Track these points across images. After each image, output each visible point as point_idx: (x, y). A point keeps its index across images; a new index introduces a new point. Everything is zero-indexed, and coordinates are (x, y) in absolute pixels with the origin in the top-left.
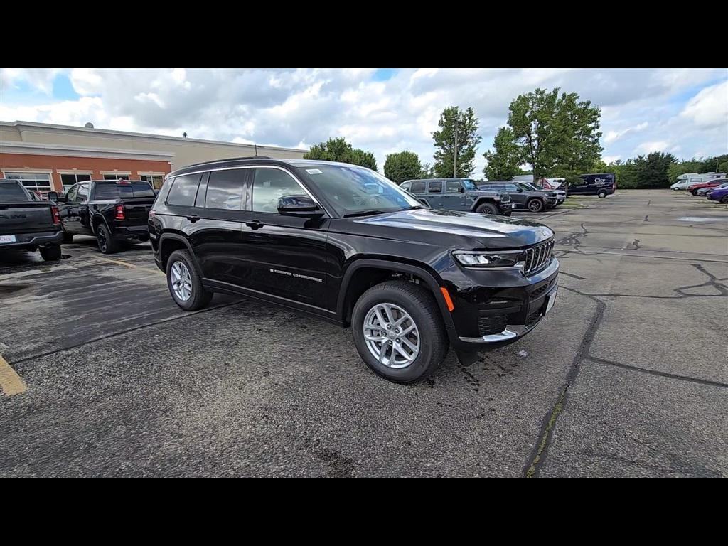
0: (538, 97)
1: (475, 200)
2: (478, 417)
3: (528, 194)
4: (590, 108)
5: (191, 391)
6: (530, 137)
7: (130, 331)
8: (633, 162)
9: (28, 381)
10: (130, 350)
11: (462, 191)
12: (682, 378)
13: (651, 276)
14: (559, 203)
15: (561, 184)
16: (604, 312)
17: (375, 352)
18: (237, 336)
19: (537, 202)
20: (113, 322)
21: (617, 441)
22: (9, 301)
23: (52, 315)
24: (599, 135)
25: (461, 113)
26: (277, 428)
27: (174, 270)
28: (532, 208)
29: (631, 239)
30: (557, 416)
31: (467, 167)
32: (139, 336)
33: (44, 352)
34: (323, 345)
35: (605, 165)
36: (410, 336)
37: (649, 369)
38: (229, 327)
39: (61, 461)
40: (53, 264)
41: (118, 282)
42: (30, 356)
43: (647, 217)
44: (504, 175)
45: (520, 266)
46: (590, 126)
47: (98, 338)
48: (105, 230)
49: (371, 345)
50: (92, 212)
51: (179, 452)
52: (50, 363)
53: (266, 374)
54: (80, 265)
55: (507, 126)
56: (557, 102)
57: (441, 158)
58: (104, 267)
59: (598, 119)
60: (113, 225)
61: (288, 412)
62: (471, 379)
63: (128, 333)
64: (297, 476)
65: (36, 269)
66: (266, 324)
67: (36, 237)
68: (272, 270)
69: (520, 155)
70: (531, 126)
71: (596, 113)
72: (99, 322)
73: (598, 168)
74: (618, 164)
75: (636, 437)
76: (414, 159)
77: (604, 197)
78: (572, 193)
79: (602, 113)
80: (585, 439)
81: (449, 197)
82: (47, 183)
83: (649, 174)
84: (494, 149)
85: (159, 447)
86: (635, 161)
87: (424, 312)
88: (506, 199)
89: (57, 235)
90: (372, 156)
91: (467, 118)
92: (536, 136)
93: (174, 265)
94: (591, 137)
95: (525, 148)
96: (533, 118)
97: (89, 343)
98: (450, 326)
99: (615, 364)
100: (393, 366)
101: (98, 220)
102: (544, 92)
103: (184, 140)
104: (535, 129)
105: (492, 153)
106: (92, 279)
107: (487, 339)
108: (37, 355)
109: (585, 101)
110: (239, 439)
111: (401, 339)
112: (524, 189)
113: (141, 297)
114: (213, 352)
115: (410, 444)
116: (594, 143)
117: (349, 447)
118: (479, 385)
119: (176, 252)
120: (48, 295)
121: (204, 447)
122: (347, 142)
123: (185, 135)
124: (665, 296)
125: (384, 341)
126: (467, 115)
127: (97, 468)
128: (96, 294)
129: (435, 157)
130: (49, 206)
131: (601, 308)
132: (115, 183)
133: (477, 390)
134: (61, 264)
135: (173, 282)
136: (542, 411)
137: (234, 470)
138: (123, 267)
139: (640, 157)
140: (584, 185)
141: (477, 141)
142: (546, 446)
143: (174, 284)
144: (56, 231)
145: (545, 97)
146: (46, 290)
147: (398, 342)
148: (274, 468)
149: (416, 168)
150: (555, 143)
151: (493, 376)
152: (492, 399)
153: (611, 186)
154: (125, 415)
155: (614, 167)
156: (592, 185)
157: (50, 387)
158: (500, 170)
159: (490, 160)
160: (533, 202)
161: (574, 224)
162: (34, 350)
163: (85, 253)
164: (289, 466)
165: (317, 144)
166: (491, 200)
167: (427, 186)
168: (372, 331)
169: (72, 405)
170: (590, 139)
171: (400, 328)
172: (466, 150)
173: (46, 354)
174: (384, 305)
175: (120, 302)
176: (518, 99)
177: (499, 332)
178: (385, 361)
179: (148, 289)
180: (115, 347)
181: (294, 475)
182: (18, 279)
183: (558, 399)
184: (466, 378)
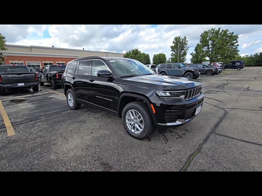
0: (212, 31)
1: (184, 71)
2: (163, 154)
3: (207, 69)
4: (234, 35)
5: (65, 138)
6: (209, 47)
7: (52, 116)
8: (253, 56)
9: (15, 131)
10: (50, 123)
11: (179, 68)
12: (253, 143)
13: (251, 101)
14: (220, 72)
15: (221, 65)
16: (227, 115)
17: (129, 127)
18: (86, 119)
19: (210, 72)
20: (48, 113)
21: (217, 167)
22: (19, 105)
23: (30, 110)
24: (238, 45)
25: (181, 38)
26: (89, 153)
27: (68, 96)
28: (208, 74)
29: (246, 86)
30: (195, 155)
31: (183, 59)
32: (54, 118)
33: (23, 122)
34: (115, 124)
35: (241, 57)
36: (141, 122)
37: (240, 139)
38: (84, 116)
39: (17, 159)
40: (36, 93)
41: (54, 99)
42: (19, 123)
43: (256, 77)
44: (198, 62)
45: (183, 97)
46: (234, 42)
47: (41, 118)
48: (53, 82)
49: (128, 125)
50: (49, 76)
51: (55, 159)
52: (24, 126)
53: (92, 133)
54: (44, 93)
55: (200, 43)
56: (220, 33)
57: (173, 56)
58: (51, 94)
59: (237, 39)
60: (55, 80)
61: (95, 147)
62: (165, 139)
63: (51, 117)
64: (91, 171)
65: (30, 94)
66: (97, 115)
67: (30, 84)
68: (97, 96)
69: (204, 54)
70: (209, 43)
71: (236, 37)
72: (43, 113)
73: (238, 58)
74: (247, 57)
75: (225, 166)
76: (164, 56)
77: (239, 70)
78: (226, 68)
79: (239, 37)
80: (204, 165)
81: (174, 70)
82: (39, 66)
83: (260, 60)
84: (195, 52)
85: (49, 157)
86: (254, 55)
87: (145, 114)
88: (197, 70)
89: (37, 83)
90: (148, 55)
91: (184, 40)
92: (211, 46)
93: (69, 94)
94: (234, 46)
95: (206, 51)
96: (210, 39)
97: (38, 120)
98: (154, 119)
99: (225, 136)
100: (135, 133)
101: (51, 78)
102: (215, 29)
103: (83, 51)
104: (211, 44)
105: (194, 53)
106: (46, 98)
107: (169, 124)
108: (21, 123)
109: (231, 32)
110: (76, 156)
111: (138, 123)
112: (205, 67)
113: (60, 105)
114: (76, 125)
115: (135, 162)
116: (235, 49)
117: (112, 162)
118: (167, 141)
119: (69, 90)
120: (31, 103)
121: (63, 158)
122: (139, 50)
123: (84, 49)
124: (255, 109)
125: (132, 123)
126: (184, 39)
127: (27, 162)
128: (46, 103)
129: (171, 55)
130: (35, 73)
131: (226, 113)
132: (56, 66)
133: (166, 143)
134: (38, 93)
135: (68, 100)
136: (189, 153)
137: (71, 167)
138: (57, 94)
139: (256, 54)
140: (231, 65)
141: (187, 49)
142: (187, 167)
143: (69, 100)
144: (36, 82)
145: (215, 31)
146: (31, 101)
147: (137, 124)
148: (84, 167)
149: (165, 59)
150: (219, 49)
151: (174, 138)
152: (171, 147)
153: (243, 65)
154: (41, 145)
155: (245, 58)
156: (234, 65)
157: (22, 134)
158: (197, 59)
159: (193, 56)
160: (209, 72)
161: (224, 80)
162: (21, 122)
163: (47, 89)
164: (89, 167)
165: (128, 51)
166: (190, 71)
167: (166, 66)
168: (129, 119)
169: (26, 140)
170: (234, 47)
171: (138, 119)
172: (183, 52)
173: (24, 123)
174: (132, 110)
175: (52, 106)
176: (204, 33)
177: (175, 121)
178: (133, 131)
179: (63, 102)
180: (46, 121)
181: (90, 170)
182: (24, 97)
183: (198, 149)
184: (163, 138)
